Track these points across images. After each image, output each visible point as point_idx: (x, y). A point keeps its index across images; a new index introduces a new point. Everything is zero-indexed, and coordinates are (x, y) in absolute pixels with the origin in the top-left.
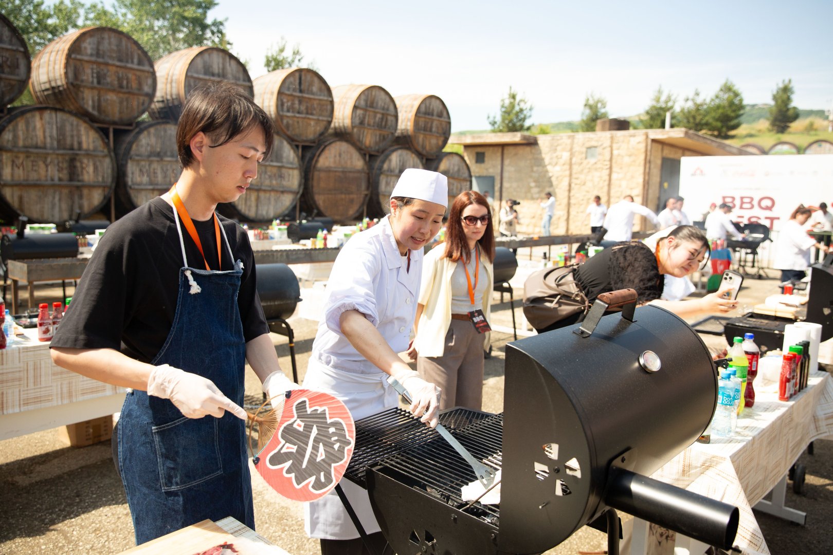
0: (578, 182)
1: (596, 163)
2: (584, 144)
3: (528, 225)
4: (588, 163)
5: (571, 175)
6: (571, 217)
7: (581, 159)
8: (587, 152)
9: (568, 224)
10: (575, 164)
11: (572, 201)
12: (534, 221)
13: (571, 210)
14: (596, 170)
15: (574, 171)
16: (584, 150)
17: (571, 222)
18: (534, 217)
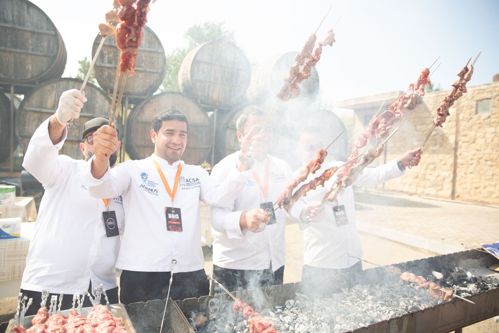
0: (466, 139)
1: (489, 117)
2: (473, 97)
3: (411, 185)
4: (479, 118)
5: (457, 132)
6: (458, 178)
7: (470, 114)
8: (477, 105)
9: (454, 186)
10: (462, 120)
11: (459, 161)
12: (416, 181)
13: (458, 170)
14: (490, 125)
15: (461, 128)
16: (474, 103)
17: (457, 184)
18: (417, 177)
